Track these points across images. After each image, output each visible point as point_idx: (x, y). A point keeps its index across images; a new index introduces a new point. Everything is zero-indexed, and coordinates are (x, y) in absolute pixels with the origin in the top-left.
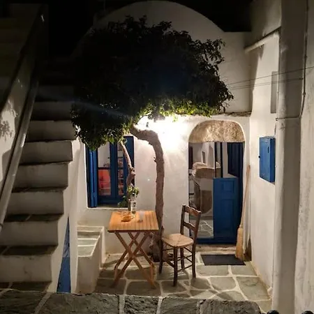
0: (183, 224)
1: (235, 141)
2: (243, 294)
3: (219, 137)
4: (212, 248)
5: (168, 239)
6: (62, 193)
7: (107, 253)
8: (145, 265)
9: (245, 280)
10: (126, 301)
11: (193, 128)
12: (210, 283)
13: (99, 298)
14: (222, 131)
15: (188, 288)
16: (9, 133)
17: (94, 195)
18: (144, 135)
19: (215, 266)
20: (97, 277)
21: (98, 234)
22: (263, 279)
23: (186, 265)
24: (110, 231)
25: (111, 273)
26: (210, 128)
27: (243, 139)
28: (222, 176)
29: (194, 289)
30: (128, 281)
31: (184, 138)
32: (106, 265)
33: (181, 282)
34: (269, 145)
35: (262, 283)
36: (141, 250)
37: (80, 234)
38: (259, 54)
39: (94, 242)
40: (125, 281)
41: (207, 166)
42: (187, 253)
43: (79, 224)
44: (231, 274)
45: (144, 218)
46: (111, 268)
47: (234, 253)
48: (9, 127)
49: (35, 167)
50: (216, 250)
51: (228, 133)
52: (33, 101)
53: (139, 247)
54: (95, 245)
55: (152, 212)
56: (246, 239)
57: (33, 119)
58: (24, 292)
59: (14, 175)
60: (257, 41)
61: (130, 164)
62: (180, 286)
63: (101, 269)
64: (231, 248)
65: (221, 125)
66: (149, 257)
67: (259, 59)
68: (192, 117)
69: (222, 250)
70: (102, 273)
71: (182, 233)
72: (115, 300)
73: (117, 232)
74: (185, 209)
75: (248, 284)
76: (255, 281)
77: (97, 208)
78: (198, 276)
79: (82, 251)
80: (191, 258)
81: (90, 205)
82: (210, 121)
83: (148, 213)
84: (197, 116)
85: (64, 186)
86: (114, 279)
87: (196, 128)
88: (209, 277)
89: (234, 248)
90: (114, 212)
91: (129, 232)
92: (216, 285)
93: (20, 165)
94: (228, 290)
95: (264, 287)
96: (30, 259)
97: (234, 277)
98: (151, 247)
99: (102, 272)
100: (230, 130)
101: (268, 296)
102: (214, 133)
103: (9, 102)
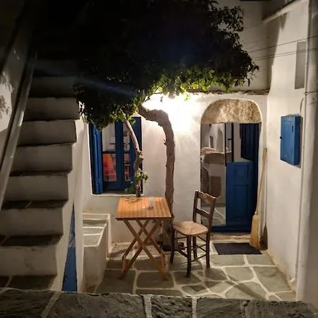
0: (196, 211)
1: (252, 122)
2: (262, 285)
3: (234, 117)
4: (224, 236)
5: (180, 227)
6: (66, 177)
7: (113, 242)
8: (155, 254)
9: (263, 270)
10: (153, 303)
11: (206, 107)
12: (226, 273)
13: (119, 299)
14: (236, 111)
15: (203, 279)
16: (5, 110)
17: (99, 181)
18: (152, 116)
19: (230, 256)
20: (105, 267)
21: (104, 222)
22: (282, 269)
23: (199, 255)
24: (118, 219)
25: (119, 264)
26: (224, 107)
27: (260, 119)
28: (233, 160)
29: (210, 280)
30: (138, 272)
31: (196, 119)
32: (113, 255)
33: (194, 273)
34: (293, 124)
35: (281, 273)
36: (151, 240)
37: (86, 222)
38: (280, 25)
39: (101, 230)
40: (134, 272)
41: (215, 150)
42: (200, 242)
43: (84, 212)
44: (247, 264)
45: (154, 205)
46: (119, 258)
47: (248, 241)
48: (5, 103)
49: (35, 148)
50: (229, 238)
51: (243, 113)
52: (32, 76)
53: (149, 236)
54: (102, 233)
55: (162, 199)
56: (261, 227)
57: (31, 96)
58: (26, 291)
59: (12, 157)
60: (279, 9)
61: (138, 147)
62: (194, 276)
63: (108, 259)
64: (245, 236)
65: (236, 104)
66: (159, 246)
67: (280, 30)
68: (205, 96)
69: (234, 238)
70: (109, 264)
71: (195, 221)
72: (139, 301)
73: (126, 220)
74: (197, 195)
75: (266, 274)
76: (274, 271)
77: (102, 195)
78: (212, 266)
79: (87, 240)
80: (204, 248)
81: (94, 192)
82: (224, 100)
83: (157, 199)
84: (211, 95)
85: (68, 170)
86: (123, 270)
87: (209, 108)
88: (224, 267)
89: (249, 236)
90: (121, 199)
91: (138, 219)
92: (233, 276)
93: (18, 146)
94: (245, 281)
95: (284, 277)
96: (33, 250)
97: (251, 267)
98: (161, 236)
99: (109, 262)
100: (246, 110)
101: (289, 287)
102: (229, 113)
103: (4, 74)
